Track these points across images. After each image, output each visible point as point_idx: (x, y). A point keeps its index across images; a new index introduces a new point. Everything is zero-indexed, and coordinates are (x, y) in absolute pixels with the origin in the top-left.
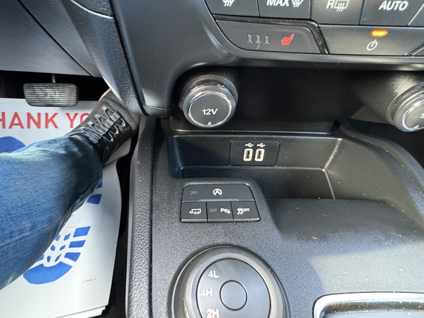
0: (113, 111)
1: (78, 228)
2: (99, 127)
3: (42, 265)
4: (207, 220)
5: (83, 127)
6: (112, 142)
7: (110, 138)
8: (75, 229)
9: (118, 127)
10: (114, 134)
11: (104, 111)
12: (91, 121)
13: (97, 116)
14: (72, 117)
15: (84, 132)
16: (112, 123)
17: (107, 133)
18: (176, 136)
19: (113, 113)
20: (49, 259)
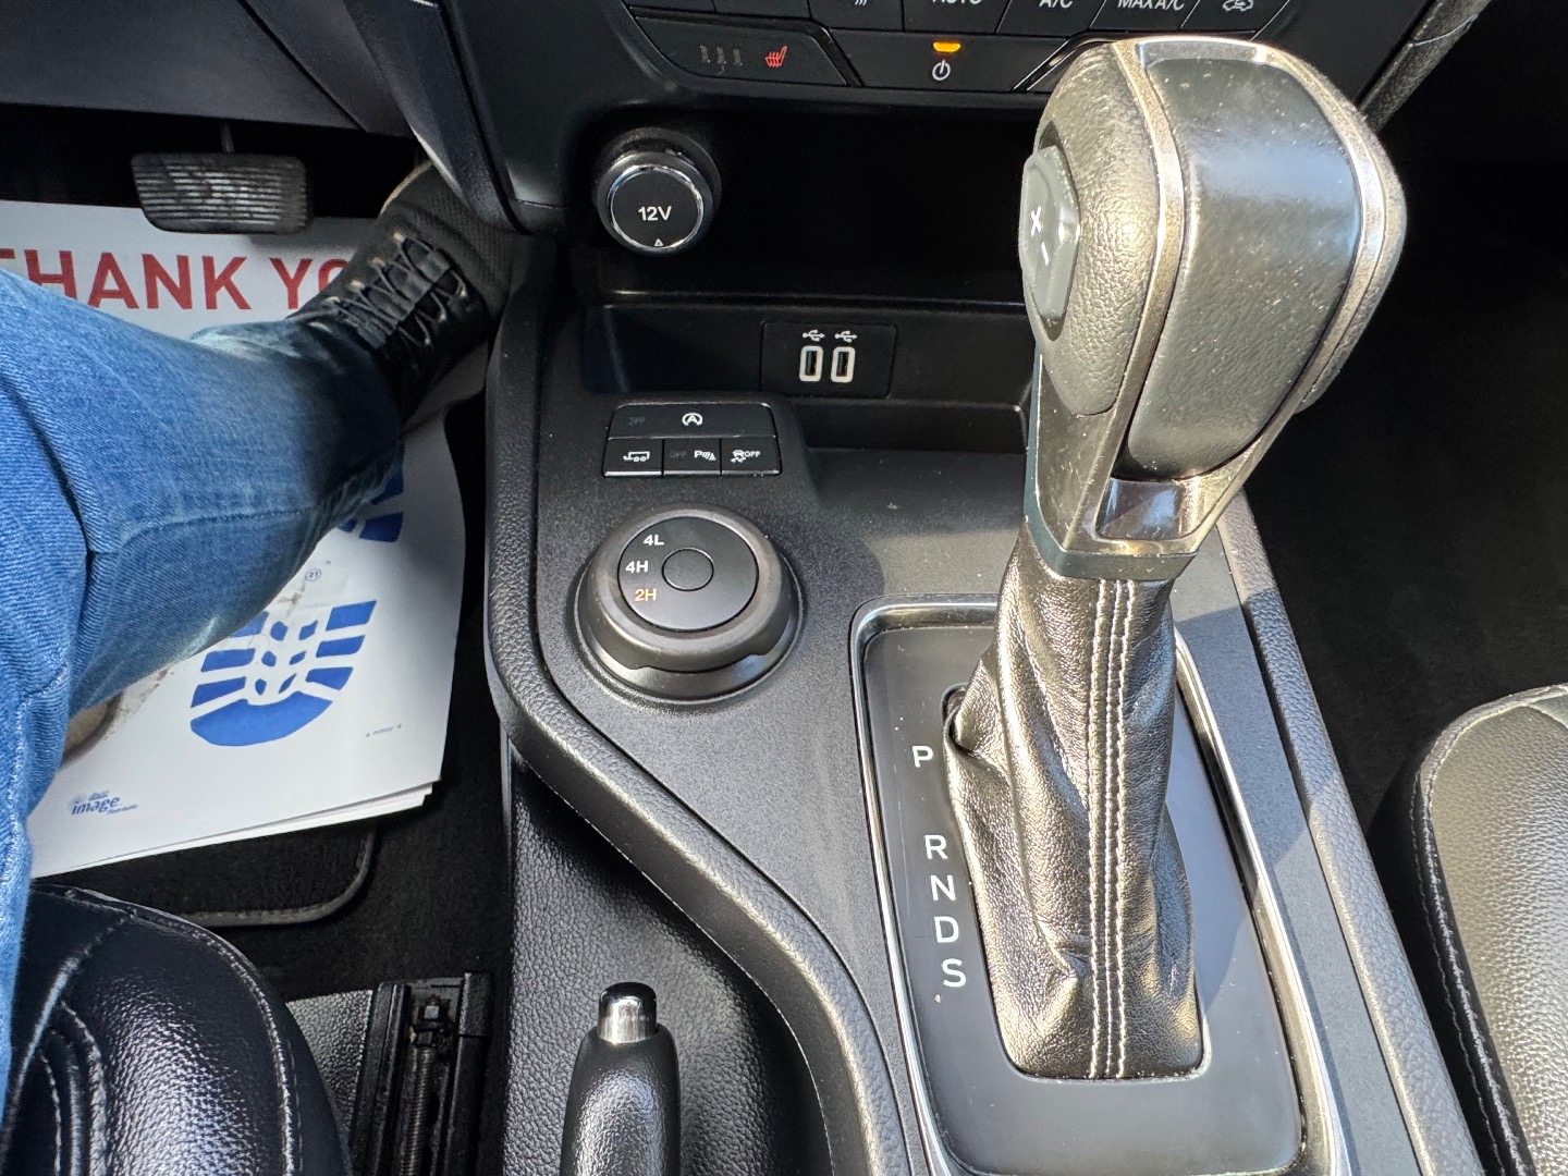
0: (427, 248)
1: (336, 606)
2: (388, 300)
3: (243, 702)
5: (336, 298)
6: (429, 347)
7: (422, 339)
8: (329, 610)
9: (444, 301)
10: (433, 321)
11: (399, 246)
12: (360, 278)
13: (378, 262)
14: (292, 272)
15: (340, 313)
16: (425, 287)
17: (411, 317)
19: (427, 252)
20: (260, 686)
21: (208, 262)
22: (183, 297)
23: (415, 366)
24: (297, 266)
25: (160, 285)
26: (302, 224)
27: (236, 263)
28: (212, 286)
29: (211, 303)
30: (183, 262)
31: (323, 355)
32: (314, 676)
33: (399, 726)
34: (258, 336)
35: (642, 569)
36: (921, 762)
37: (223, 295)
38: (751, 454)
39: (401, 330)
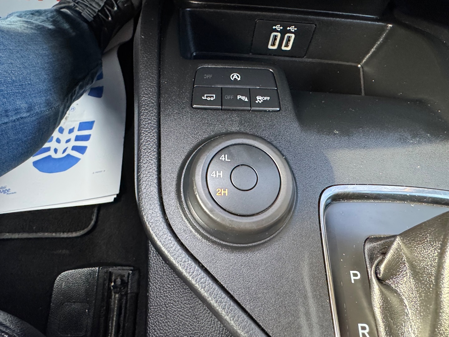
1: (81, 122)
3: (50, 157)
4: (221, 107)
6: (110, 21)
7: (108, 17)
8: (78, 123)
10: (112, 10)
15: (74, 5)
17: (103, 8)
18: (188, 9)
20: (56, 151)
23: (106, 29)
31: (66, 26)
32: (74, 148)
33: (104, 171)
34: (36, 17)
39: (100, 14)
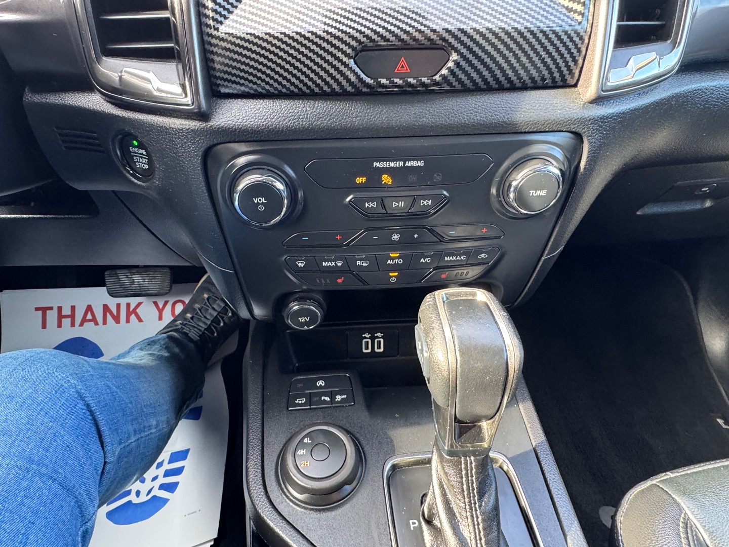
0: (216, 299)
1: (172, 452)
2: (200, 320)
3: (130, 502)
5: (180, 322)
6: (216, 337)
7: (213, 333)
8: (170, 453)
9: (222, 318)
10: (218, 326)
11: (206, 299)
12: (190, 312)
13: (197, 306)
14: (161, 306)
15: (182, 327)
16: (215, 314)
17: (209, 326)
19: (217, 300)
20: (138, 493)
21: (128, 305)
22: (117, 319)
23: (210, 345)
24: (163, 303)
25: (109, 316)
26: (167, 291)
27: (139, 304)
28: (129, 314)
29: (128, 321)
30: (118, 306)
31: (177, 350)
32: (163, 487)
33: (200, 511)
34: (154, 348)
35: (303, 453)
36: (413, 527)
37: (133, 317)
38: (343, 397)
39: (205, 332)
